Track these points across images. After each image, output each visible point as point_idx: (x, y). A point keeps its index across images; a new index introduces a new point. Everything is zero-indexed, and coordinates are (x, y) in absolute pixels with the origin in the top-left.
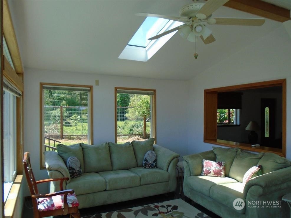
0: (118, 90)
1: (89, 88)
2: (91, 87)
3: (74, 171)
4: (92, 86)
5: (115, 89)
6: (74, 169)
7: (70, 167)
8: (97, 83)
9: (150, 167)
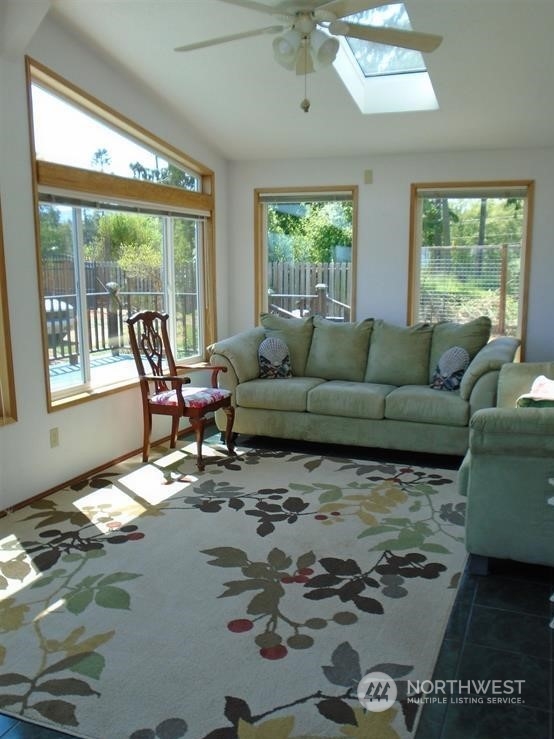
0: (419, 190)
1: (350, 193)
2: (354, 189)
3: (269, 366)
4: (357, 187)
5: (412, 189)
6: (268, 362)
7: (262, 357)
8: (369, 177)
9: (442, 386)
